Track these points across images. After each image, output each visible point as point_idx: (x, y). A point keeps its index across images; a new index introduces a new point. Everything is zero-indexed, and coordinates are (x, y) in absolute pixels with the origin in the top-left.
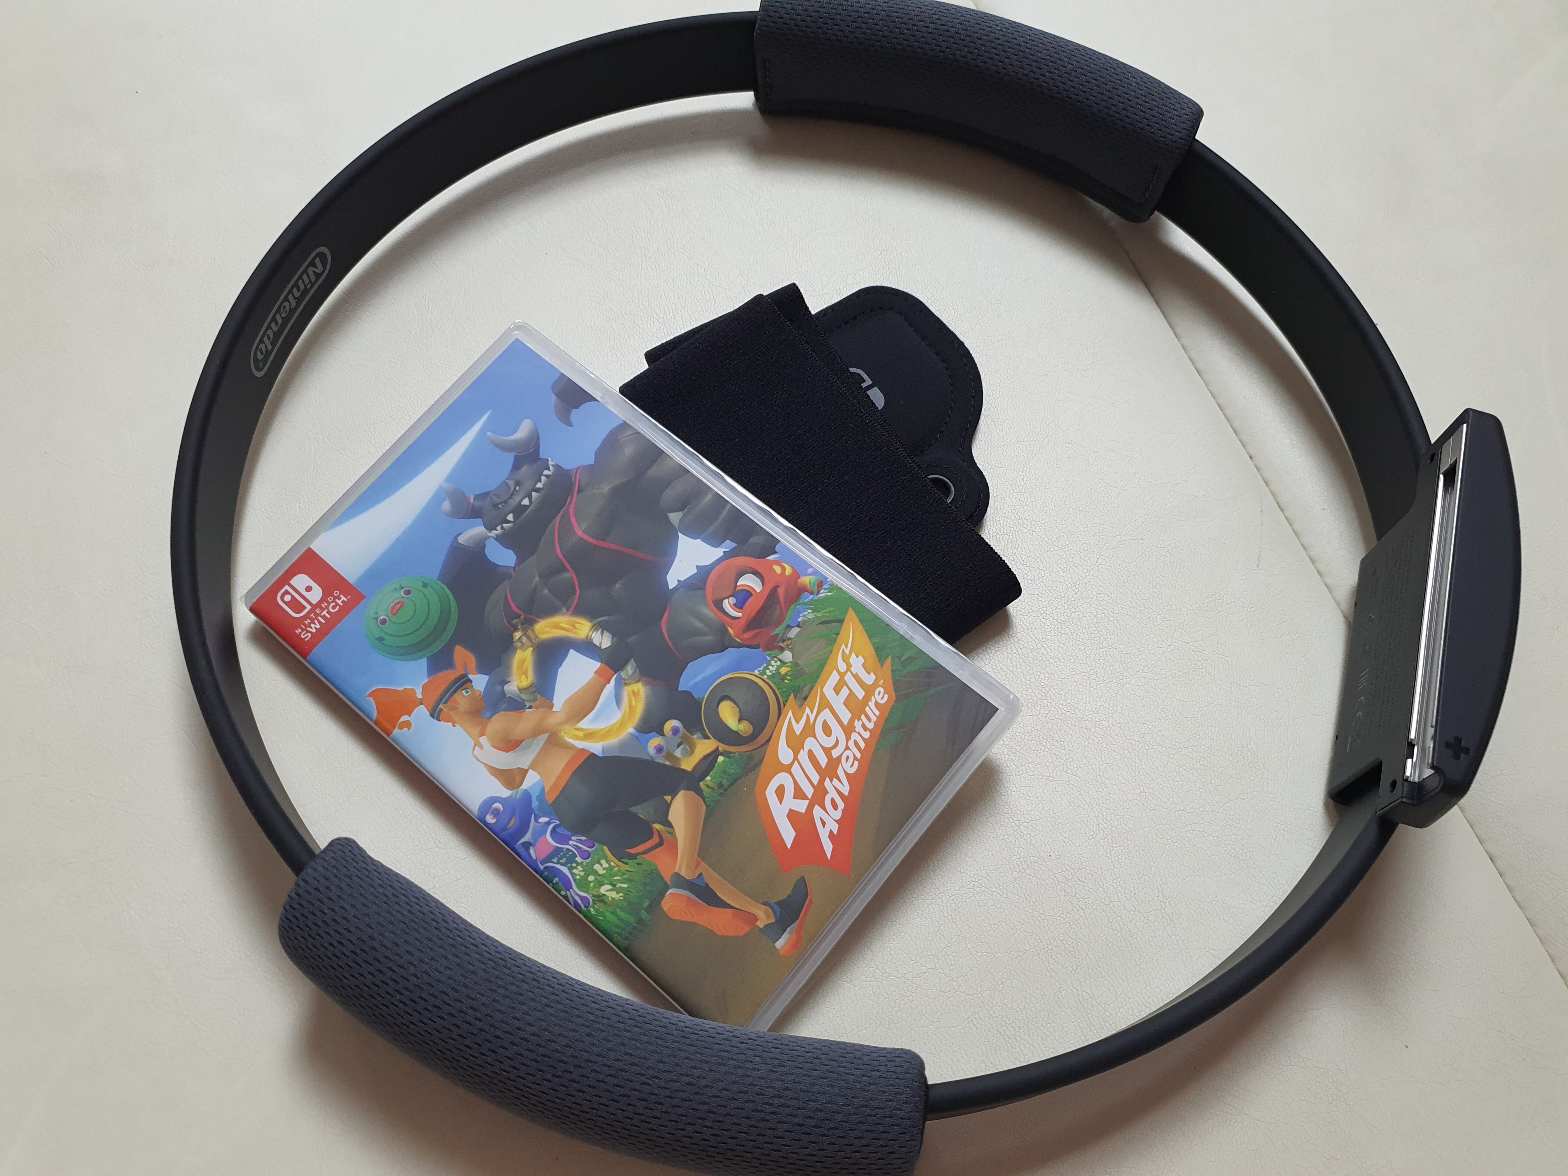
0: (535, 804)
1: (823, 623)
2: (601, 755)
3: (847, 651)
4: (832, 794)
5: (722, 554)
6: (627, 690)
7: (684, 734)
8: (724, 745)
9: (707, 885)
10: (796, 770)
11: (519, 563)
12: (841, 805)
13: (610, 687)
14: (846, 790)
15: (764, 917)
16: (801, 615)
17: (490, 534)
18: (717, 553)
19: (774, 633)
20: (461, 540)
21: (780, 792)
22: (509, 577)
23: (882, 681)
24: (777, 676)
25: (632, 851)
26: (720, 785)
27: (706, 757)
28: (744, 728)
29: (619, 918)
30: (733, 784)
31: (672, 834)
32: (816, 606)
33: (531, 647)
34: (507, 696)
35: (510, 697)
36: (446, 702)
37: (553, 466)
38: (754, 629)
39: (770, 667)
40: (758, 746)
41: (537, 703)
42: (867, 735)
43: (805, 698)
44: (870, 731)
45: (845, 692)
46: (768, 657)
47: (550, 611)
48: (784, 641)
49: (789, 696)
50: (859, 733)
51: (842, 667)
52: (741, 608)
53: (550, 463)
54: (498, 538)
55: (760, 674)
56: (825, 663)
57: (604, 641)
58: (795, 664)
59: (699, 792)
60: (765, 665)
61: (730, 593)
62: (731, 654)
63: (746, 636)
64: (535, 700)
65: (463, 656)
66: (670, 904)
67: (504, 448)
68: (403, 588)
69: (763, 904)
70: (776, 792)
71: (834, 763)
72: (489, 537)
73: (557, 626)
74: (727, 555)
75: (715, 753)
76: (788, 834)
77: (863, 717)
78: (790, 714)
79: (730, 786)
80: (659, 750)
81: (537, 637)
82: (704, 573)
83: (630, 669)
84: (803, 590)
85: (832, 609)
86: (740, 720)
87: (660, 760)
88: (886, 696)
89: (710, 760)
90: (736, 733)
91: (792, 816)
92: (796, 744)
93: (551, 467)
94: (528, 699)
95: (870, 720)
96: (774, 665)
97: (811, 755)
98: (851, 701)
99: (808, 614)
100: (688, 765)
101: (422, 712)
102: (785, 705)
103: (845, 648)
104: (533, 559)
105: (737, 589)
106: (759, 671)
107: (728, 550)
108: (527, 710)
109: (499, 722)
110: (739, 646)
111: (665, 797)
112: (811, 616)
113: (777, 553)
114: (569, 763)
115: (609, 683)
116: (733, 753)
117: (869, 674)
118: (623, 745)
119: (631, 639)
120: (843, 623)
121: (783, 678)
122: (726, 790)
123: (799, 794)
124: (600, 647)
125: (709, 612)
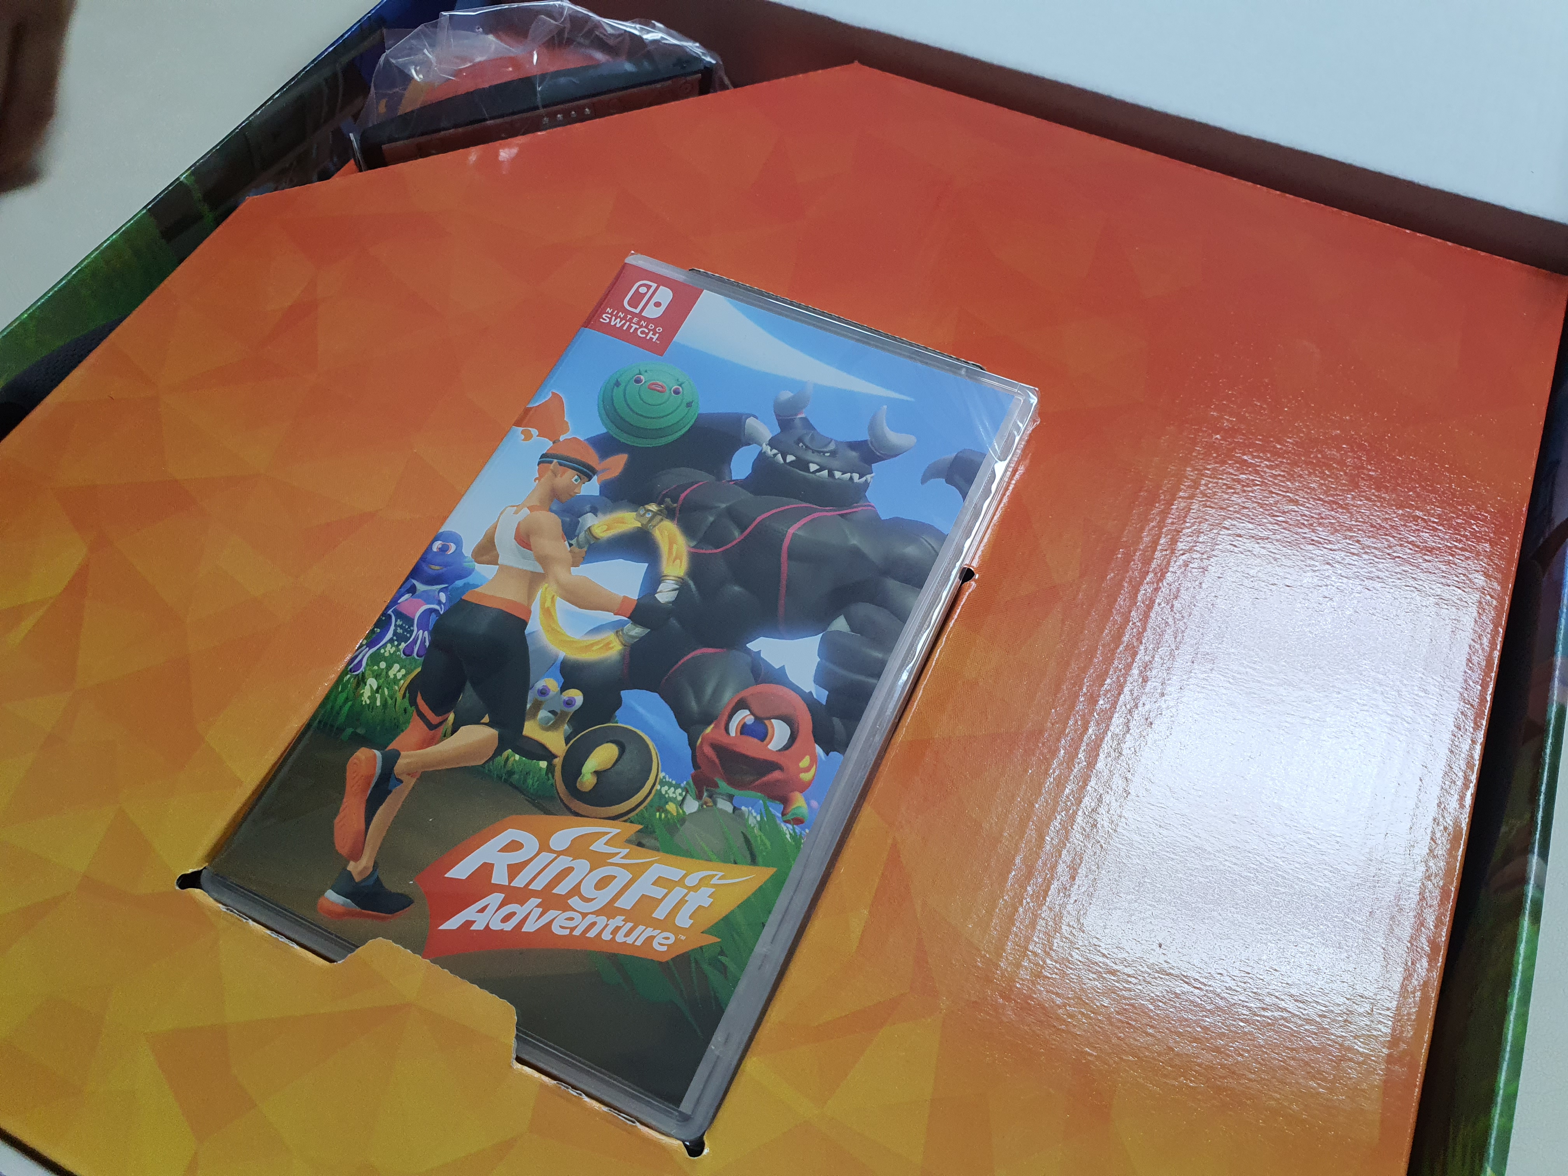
0: (459, 583)
1: (747, 841)
2: (526, 632)
3: (714, 881)
4: (521, 911)
5: (807, 691)
6: (611, 636)
7: (566, 714)
8: (561, 762)
9: (390, 792)
10: (546, 857)
11: (737, 482)
12: (509, 926)
13: (611, 617)
14: (530, 927)
15: (358, 868)
16: (750, 808)
17: (764, 445)
18: (809, 685)
19: (719, 782)
20: (750, 421)
21: (514, 846)
22: (719, 478)
23: (683, 938)
24: (663, 801)
25: (420, 700)
26: (511, 773)
27: (543, 747)
28: (587, 779)
29: (341, 708)
30: (515, 787)
31: (445, 736)
32: (768, 825)
33: (642, 525)
34: (579, 519)
35: (579, 522)
36: (560, 464)
37: (866, 480)
38: (718, 757)
39: (672, 789)
40: (566, 803)
41: (577, 550)
42: (606, 936)
43: (640, 845)
44: (613, 939)
45: (658, 892)
46: (685, 782)
47: (688, 530)
48: (710, 797)
49: (640, 823)
50: (607, 925)
51: (692, 880)
52: (741, 734)
53: (869, 477)
54: (762, 455)
55: (661, 781)
56: (692, 857)
57: (665, 594)
58: (682, 819)
59: (499, 752)
60: (674, 782)
61: (760, 714)
62: (682, 737)
63: (708, 750)
64: (580, 546)
65: (617, 464)
66: (363, 757)
67: (872, 427)
68: (680, 385)
69: (375, 862)
70: (513, 841)
71: (562, 903)
72: (761, 446)
73: (671, 542)
74: (808, 699)
75: (549, 756)
76: (461, 871)
77: (630, 925)
78: (616, 831)
79: (511, 785)
80: (543, 692)
81: (655, 526)
82: (778, 677)
83: (637, 631)
84: (785, 801)
85: (768, 843)
86: (596, 773)
87: (531, 696)
88: (665, 948)
89: (542, 752)
90: (579, 773)
91: (486, 869)
92: (577, 849)
93: (864, 479)
94: (580, 540)
95: (627, 935)
96: (676, 794)
97: (568, 871)
98: (647, 903)
99: (753, 817)
100: (531, 729)
101: (547, 445)
102: (625, 821)
103: (717, 877)
104: (745, 495)
105: (766, 722)
106: (664, 777)
107: (815, 696)
108: (566, 542)
109: (551, 521)
110: (692, 744)
111: (487, 716)
112: (751, 821)
113: (827, 754)
114: (515, 603)
115: (615, 614)
116: (553, 776)
117: (690, 918)
118: (543, 652)
119: (674, 622)
120: (751, 865)
121: (661, 809)
122: (506, 781)
123: (514, 870)
124: (656, 593)
125: (728, 697)
